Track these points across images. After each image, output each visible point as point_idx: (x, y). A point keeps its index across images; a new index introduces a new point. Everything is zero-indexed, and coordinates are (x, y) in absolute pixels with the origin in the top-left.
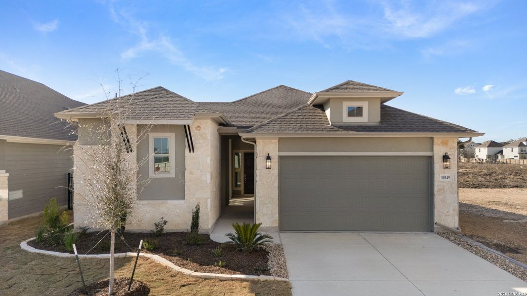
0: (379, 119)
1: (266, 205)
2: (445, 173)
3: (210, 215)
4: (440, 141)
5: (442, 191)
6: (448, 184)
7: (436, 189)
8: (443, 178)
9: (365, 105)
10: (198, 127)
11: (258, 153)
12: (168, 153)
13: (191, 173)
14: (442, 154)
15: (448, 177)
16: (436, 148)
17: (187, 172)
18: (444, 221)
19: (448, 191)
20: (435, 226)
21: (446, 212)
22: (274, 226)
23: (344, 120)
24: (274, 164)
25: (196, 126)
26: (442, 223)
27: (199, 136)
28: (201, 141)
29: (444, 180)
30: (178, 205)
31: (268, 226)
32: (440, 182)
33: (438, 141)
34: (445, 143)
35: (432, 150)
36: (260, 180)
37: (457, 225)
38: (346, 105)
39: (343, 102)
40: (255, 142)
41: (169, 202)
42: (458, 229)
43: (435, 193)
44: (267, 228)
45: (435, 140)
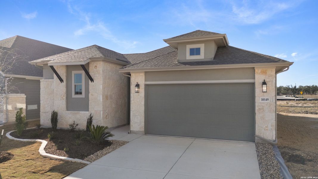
0: (213, 56)
1: (136, 117)
2: (264, 96)
3: (102, 121)
4: (260, 71)
5: (262, 110)
6: (267, 105)
7: (257, 108)
8: (263, 100)
9: (202, 47)
10: (96, 66)
11: (132, 82)
12: (81, 83)
13: (92, 95)
14: (262, 81)
15: (267, 99)
16: (257, 76)
17: (90, 95)
18: (263, 134)
19: (267, 110)
20: (256, 138)
21: (265, 127)
22: (141, 130)
23: (187, 59)
24: (142, 90)
25: (95, 66)
26: (262, 136)
27: (96, 72)
28: (97, 75)
29: (264, 101)
30: (86, 114)
31: (138, 130)
32: (260, 103)
33: (258, 71)
34: (264, 73)
35: (254, 78)
36: (133, 100)
37: (274, 138)
38: (189, 47)
39: (187, 45)
40: (130, 75)
41: (81, 112)
42: (275, 141)
43: (256, 111)
44: (137, 131)
45: (256, 70)
